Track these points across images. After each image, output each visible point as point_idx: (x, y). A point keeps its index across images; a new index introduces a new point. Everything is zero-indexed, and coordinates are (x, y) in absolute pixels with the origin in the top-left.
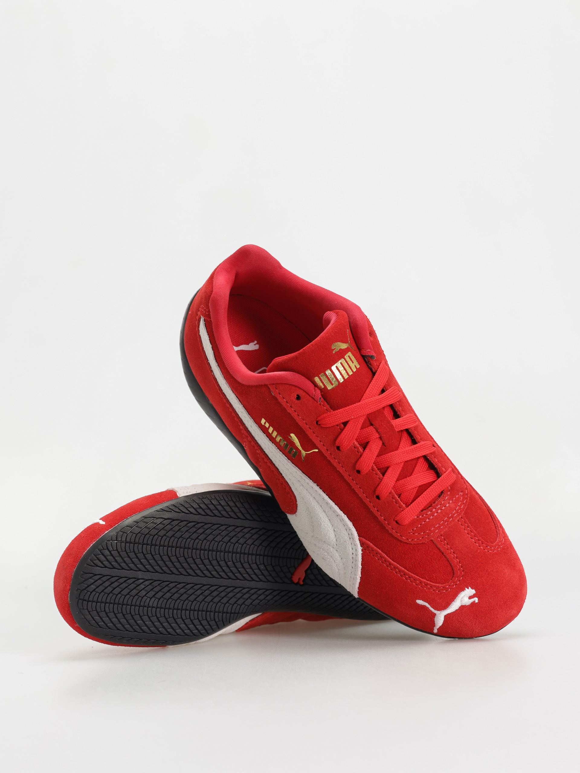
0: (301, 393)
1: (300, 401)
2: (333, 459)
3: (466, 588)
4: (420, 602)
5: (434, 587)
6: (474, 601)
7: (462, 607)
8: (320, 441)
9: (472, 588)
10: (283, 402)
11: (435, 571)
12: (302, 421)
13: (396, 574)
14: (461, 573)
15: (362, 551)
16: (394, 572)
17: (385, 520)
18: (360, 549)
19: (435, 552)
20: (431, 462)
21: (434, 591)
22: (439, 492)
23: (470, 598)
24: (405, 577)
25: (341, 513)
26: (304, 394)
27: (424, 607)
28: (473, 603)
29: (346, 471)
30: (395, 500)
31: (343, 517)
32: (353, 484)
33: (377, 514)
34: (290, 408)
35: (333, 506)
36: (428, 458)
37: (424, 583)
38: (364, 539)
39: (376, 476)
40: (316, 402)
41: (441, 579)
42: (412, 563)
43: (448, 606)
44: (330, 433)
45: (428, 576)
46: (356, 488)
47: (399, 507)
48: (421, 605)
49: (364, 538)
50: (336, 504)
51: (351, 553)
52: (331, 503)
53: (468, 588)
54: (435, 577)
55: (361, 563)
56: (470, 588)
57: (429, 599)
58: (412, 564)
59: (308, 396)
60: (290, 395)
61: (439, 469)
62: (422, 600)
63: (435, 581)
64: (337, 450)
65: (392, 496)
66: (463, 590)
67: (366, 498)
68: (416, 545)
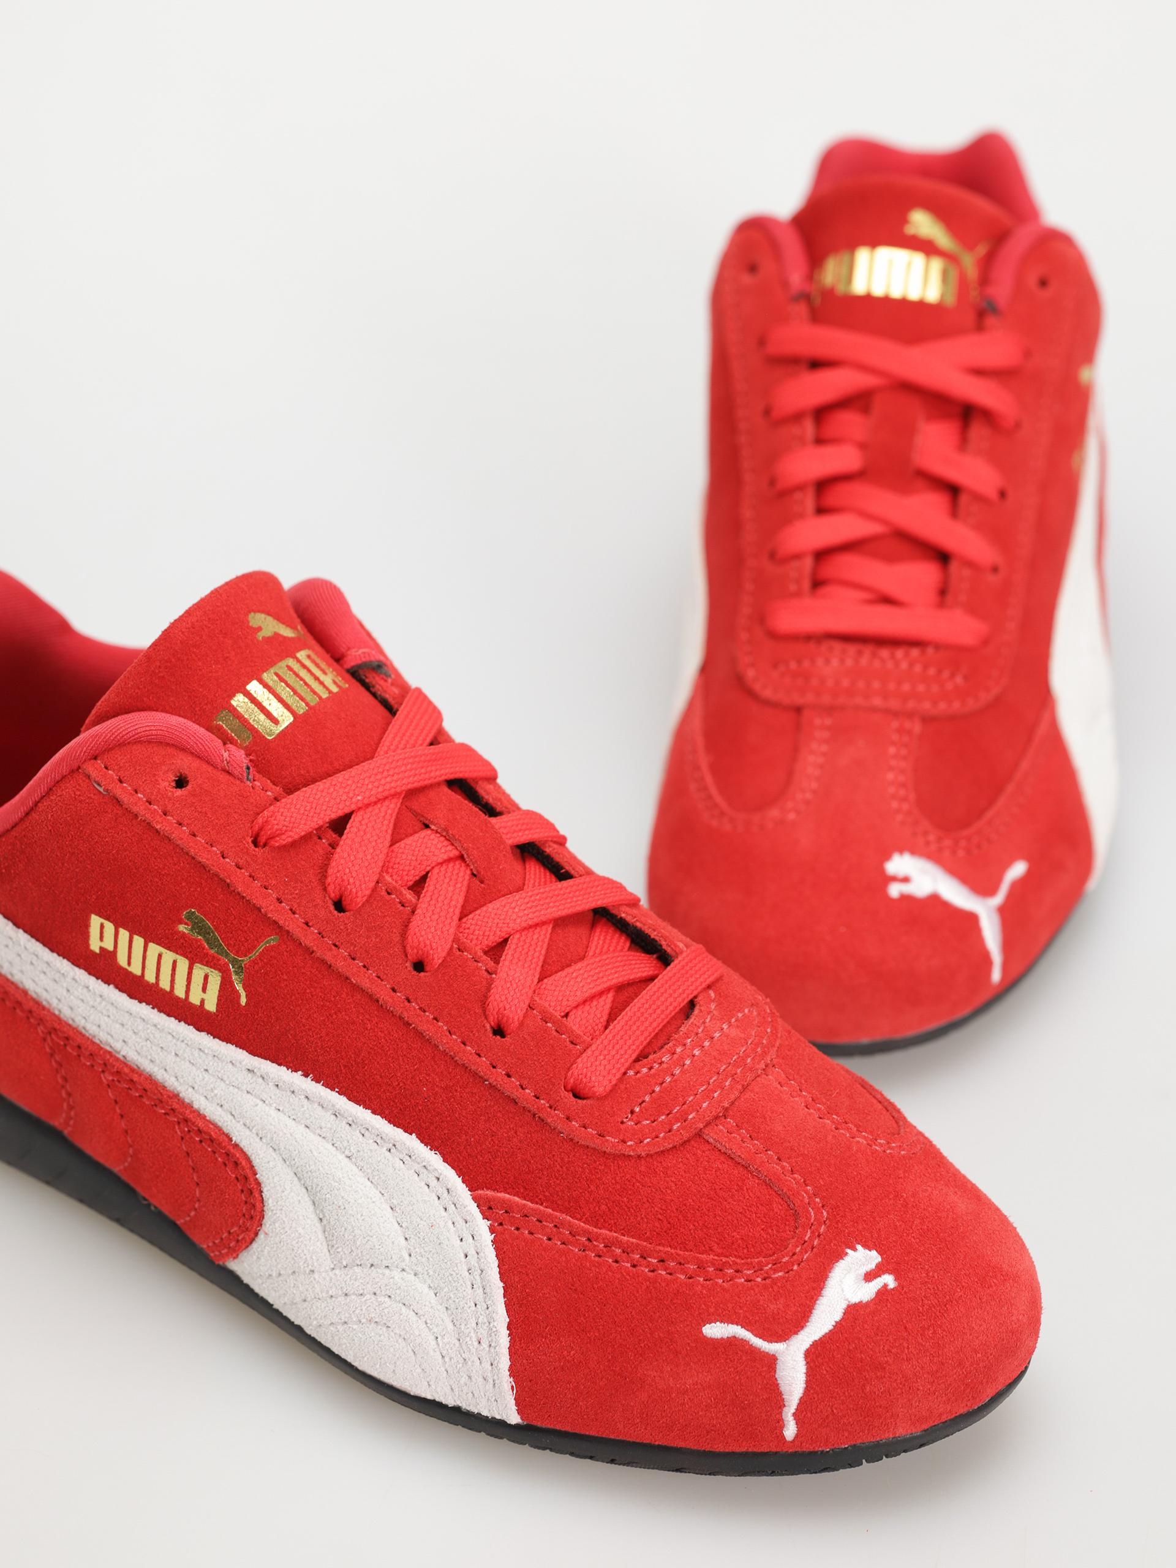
0: (185, 764)
1: (189, 787)
2: (331, 950)
3: (848, 1251)
4: (715, 1330)
5: (749, 1269)
6: (885, 1285)
7: (853, 1311)
8: (280, 901)
9: (867, 1246)
10: (136, 803)
11: (736, 1222)
12: (210, 848)
13: (617, 1265)
14: (818, 1212)
15: (492, 1230)
16: (610, 1260)
17: (538, 1098)
18: (482, 1226)
19: (720, 1167)
20: (636, 927)
21: (750, 1281)
22: (683, 1000)
23: (869, 1277)
24: (649, 1264)
25: (398, 1134)
26: (196, 763)
27: (733, 1343)
28: (883, 1292)
29: (379, 977)
30: (553, 1023)
31: (408, 1143)
32: (411, 1012)
33: (511, 1087)
34: (161, 816)
35: (368, 1119)
36: (623, 915)
37: (713, 1264)
38: (489, 1193)
39: (476, 964)
40: (238, 782)
41: (763, 1243)
42: (659, 1216)
43: (809, 1317)
44: (303, 863)
45: (718, 1244)
46: (424, 1023)
47: (572, 1043)
48: (722, 1339)
49: (488, 1189)
50: (374, 1112)
51: (463, 1256)
52: (359, 1114)
53: (855, 1249)
54: (740, 1241)
55: (500, 1273)
56: (859, 1247)
57: (741, 1308)
58: (659, 1219)
59: (210, 769)
60: (155, 775)
61: (666, 941)
62: (721, 1322)
63: (745, 1251)
64: (336, 912)
65: (540, 1012)
66: (841, 1255)
67: (462, 1045)
68: (654, 1157)
